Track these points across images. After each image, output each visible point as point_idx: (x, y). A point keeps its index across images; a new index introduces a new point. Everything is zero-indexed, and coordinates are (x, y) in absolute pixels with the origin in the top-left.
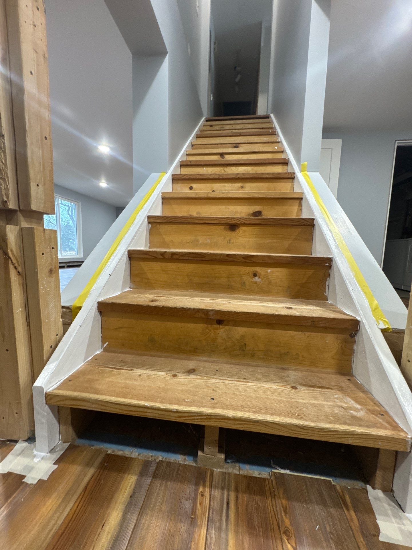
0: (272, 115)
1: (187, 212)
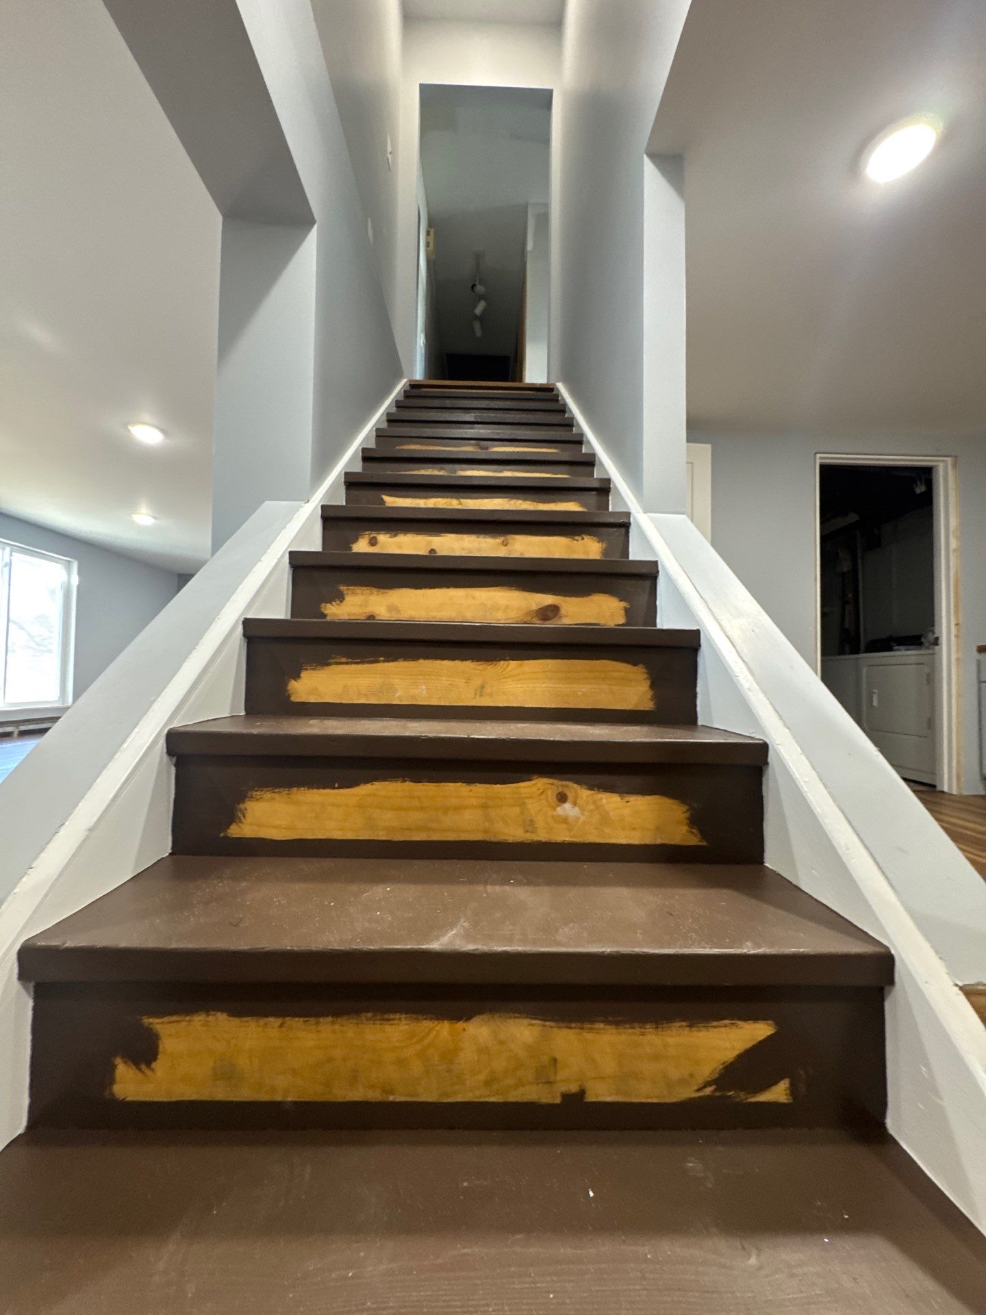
0: (561, 386)
1: (361, 606)
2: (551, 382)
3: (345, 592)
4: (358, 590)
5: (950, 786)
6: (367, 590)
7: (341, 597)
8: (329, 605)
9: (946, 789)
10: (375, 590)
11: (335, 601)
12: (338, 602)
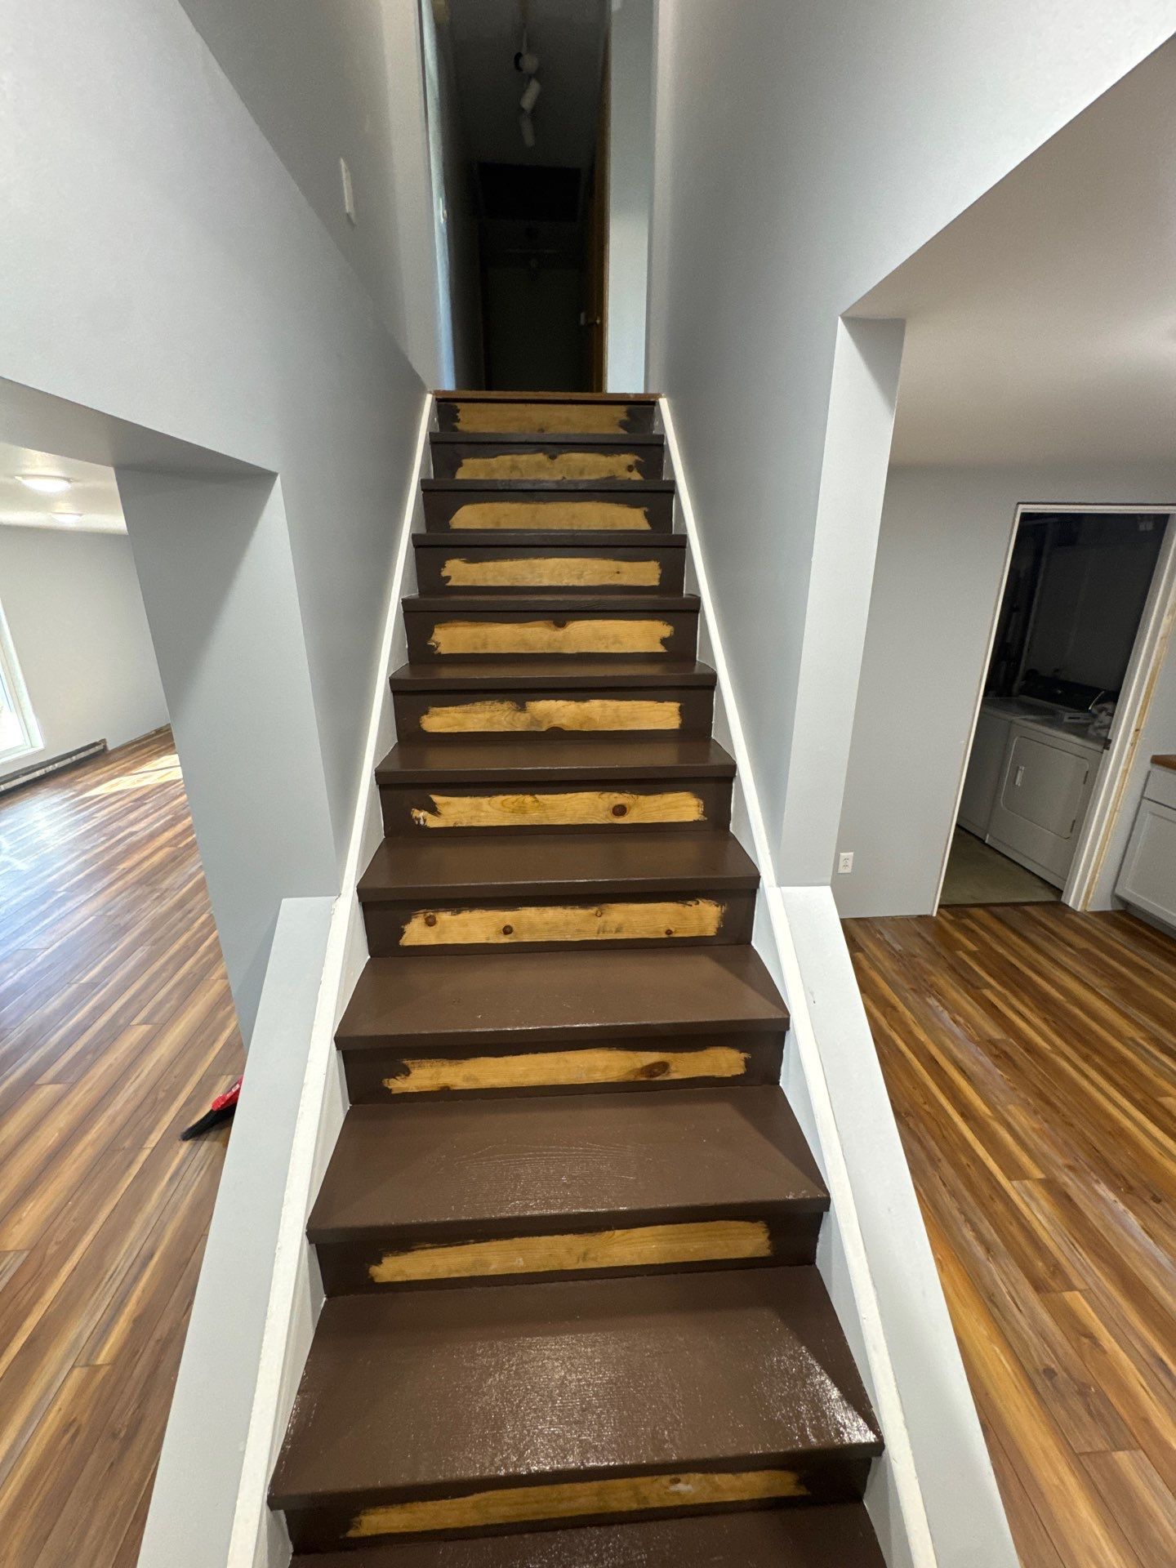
0: (664, 404)
1: (431, 1079)
2: (652, 391)
3: (410, 1066)
4: (426, 1063)
5: (1076, 901)
6: (436, 1063)
7: (407, 1072)
8: (392, 1080)
9: (1070, 904)
10: (446, 1062)
11: (399, 1075)
12: (403, 1076)
